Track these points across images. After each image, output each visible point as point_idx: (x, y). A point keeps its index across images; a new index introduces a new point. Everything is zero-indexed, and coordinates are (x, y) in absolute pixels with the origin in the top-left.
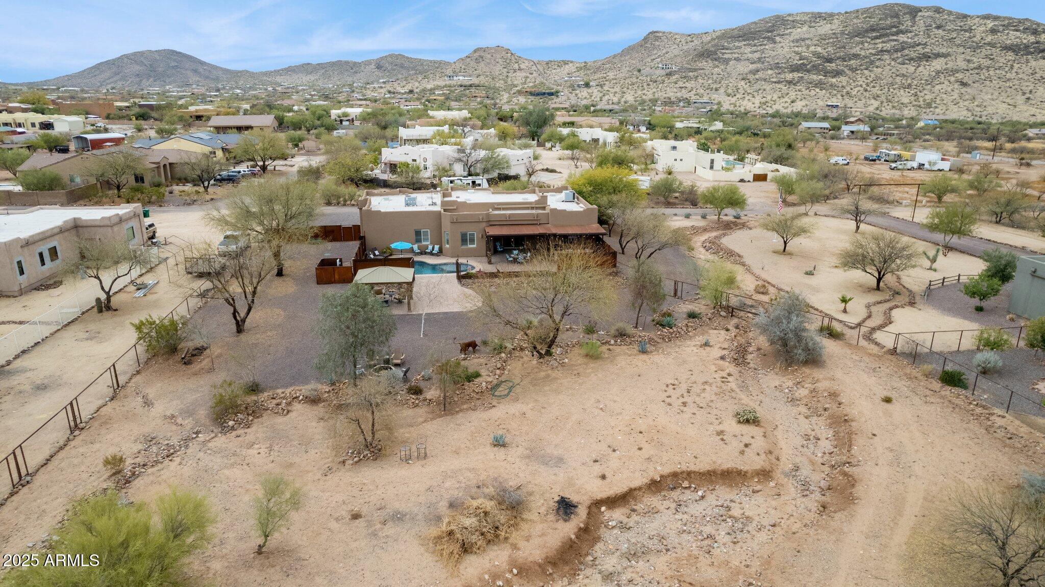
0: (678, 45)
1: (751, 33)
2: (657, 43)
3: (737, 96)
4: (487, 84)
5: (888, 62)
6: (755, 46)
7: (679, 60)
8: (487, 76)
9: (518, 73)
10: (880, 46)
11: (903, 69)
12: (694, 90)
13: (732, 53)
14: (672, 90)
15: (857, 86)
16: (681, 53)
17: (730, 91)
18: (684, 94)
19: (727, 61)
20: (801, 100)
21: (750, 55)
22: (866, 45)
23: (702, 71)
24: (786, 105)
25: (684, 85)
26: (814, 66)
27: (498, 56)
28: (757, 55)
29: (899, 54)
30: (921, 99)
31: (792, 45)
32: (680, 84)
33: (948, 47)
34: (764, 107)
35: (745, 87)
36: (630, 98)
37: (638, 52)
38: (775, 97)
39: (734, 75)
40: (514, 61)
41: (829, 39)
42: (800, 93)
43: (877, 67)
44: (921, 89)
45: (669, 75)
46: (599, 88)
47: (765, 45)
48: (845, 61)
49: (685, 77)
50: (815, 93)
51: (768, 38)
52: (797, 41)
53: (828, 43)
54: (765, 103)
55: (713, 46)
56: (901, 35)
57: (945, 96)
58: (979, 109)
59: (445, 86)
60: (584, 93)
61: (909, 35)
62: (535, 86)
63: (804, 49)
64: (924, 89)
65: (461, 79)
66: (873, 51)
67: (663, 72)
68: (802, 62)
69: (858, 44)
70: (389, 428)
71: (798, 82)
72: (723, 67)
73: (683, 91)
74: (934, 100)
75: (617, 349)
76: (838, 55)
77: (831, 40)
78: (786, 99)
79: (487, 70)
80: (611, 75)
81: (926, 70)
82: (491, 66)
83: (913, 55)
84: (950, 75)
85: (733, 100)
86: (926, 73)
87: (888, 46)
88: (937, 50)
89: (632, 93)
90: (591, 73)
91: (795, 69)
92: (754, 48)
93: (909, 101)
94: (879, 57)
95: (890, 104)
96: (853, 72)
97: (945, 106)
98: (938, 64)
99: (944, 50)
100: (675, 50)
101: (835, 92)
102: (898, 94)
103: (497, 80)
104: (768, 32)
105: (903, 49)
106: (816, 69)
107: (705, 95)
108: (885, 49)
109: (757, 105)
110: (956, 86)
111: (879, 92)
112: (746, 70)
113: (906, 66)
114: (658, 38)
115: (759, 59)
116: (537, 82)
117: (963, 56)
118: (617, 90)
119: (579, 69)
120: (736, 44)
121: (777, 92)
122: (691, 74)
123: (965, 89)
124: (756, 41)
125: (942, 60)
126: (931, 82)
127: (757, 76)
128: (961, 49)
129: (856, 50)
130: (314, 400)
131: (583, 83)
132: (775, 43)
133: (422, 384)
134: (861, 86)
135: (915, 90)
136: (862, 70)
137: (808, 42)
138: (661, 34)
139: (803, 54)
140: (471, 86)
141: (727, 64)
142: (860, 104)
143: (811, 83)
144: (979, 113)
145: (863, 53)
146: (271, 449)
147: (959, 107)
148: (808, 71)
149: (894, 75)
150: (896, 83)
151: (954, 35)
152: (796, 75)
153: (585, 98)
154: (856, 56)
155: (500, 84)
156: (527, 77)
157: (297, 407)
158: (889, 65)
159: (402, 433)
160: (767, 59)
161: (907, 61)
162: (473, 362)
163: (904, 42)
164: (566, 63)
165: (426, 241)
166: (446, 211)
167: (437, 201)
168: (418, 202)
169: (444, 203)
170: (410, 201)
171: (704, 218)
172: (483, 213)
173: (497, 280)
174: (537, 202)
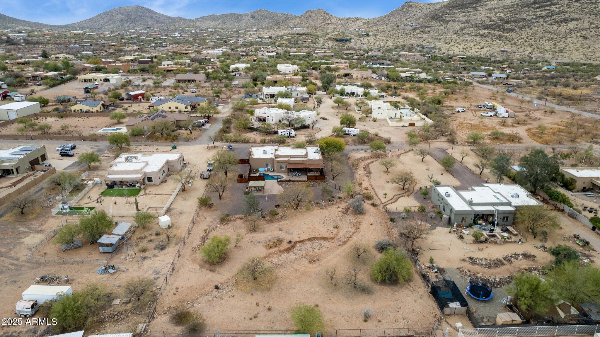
0: (421, 10)
1: (464, 4)
2: (410, 9)
3: (451, 44)
4: (312, 33)
5: (542, 23)
6: (465, 12)
7: (421, 20)
8: (312, 28)
9: (330, 26)
10: (539, 13)
11: (550, 28)
12: (427, 39)
13: (451, 17)
14: (414, 39)
15: (521, 38)
16: (423, 15)
17: (447, 41)
18: (421, 42)
19: (447, 22)
20: (487, 47)
21: (461, 18)
22: (531, 12)
23: (433, 28)
24: (478, 50)
25: (422, 36)
26: (497, 26)
27: (320, 15)
28: (465, 18)
29: (550, 18)
30: (557, 47)
31: (487, 12)
32: (420, 36)
33: (580, 14)
34: (465, 51)
35: (456, 38)
36: (390, 44)
37: (398, 15)
38: (472, 44)
39: (451, 31)
40: (328, 18)
41: (509, 8)
42: (486, 42)
43: (535, 27)
44: (559, 40)
45: (414, 29)
46: (374, 37)
47: (471, 12)
48: (517, 23)
49: (423, 31)
50: (496, 43)
51: (473, 8)
52: (490, 9)
53: (508, 11)
54: (465, 49)
55: (441, 12)
56: (553, 6)
57: (572, 45)
58: (591, 54)
59: (289, 34)
60: (365, 40)
61: (558, 6)
62: (339, 34)
63: (493, 15)
64: (560, 41)
65: (298, 29)
66: (534, 17)
67: (411, 28)
68: (491, 23)
69: (526, 12)
70: (258, 226)
71: (487, 36)
72: (445, 25)
73: (421, 40)
74: (564, 48)
75: (315, 207)
76: (512, 19)
77: (510, 9)
78: (479, 46)
79: (312, 23)
80: (382, 28)
81: (564, 29)
82: (315, 21)
83: (558, 19)
84: (578, 32)
85: (448, 46)
86: (564, 30)
87: (543, 13)
88: (573, 16)
89: (392, 40)
90: (371, 27)
91: (486, 27)
92: (464, 14)
93: (549, 48)
94: (537, 20)
95: (538, 50)
96: (520, 29)
97: (570, 52)
98: (572, 25)
99: (577, 16)
100: (419, 14)
101: (508, 42)
102: (545, 44)
103: (318, 30)
104: (474, 4)
105: (552, 15)
106: (498, 27)
107: (433, 42)
108: (541, 15)
109: (461, 50)
110: (580, 39)
111: (533, 43)
112: (458, 28)
113: (552, 26)
114: (410, 6)
115: (467, 21)
116: (340, 31)
117: (588, 20)
118: (384, 38)
119: (365, 24)
120: (454, 11)
121: (474, 42)
122: (426, 29)
123: (585, 41)
124: (466, 10)
125: (575, 22)
126: (565, 36)
127: (464, 32)
128: (588, 15)
129: (524, 16)
130: (241, 219)
131: (365, 33)
132: (477, 10)
133: (265, 216)
134: (523, 38)
135: (555, 42)
136: (525, 28)
137: (496, 10)
138: (412, 4)
139: (492, 18)
140: (303, 34)
141: (448, 23)
142: (521, 50)
143: (494, 36)
144: (590, 57)
145: (528, 18)
146: (234, 229)
147: (579, 53)
148: (494, 29)
149: (544, 32)
150: (545, 37)
151: (585, 6)
152: (487, 31)
153: (366, 43)
154: (523, 20)
155: (319, 33)
156: (335, 28)
157: (238, 220)
158: (542, 25)
159: (260, 227)
160: (471, 21)
161: (553, 23)
162: (278, 210)
163: (553, 11)
164: (357, 19)
165: (269, 167)
166: (276, 158)
167: (273, 152)
168: (267, 152)
169: (275, 155)
170: (265, 152)
171: (372, 152)
172: (287, 159)
173: (289, 183)
174: (304, 155)
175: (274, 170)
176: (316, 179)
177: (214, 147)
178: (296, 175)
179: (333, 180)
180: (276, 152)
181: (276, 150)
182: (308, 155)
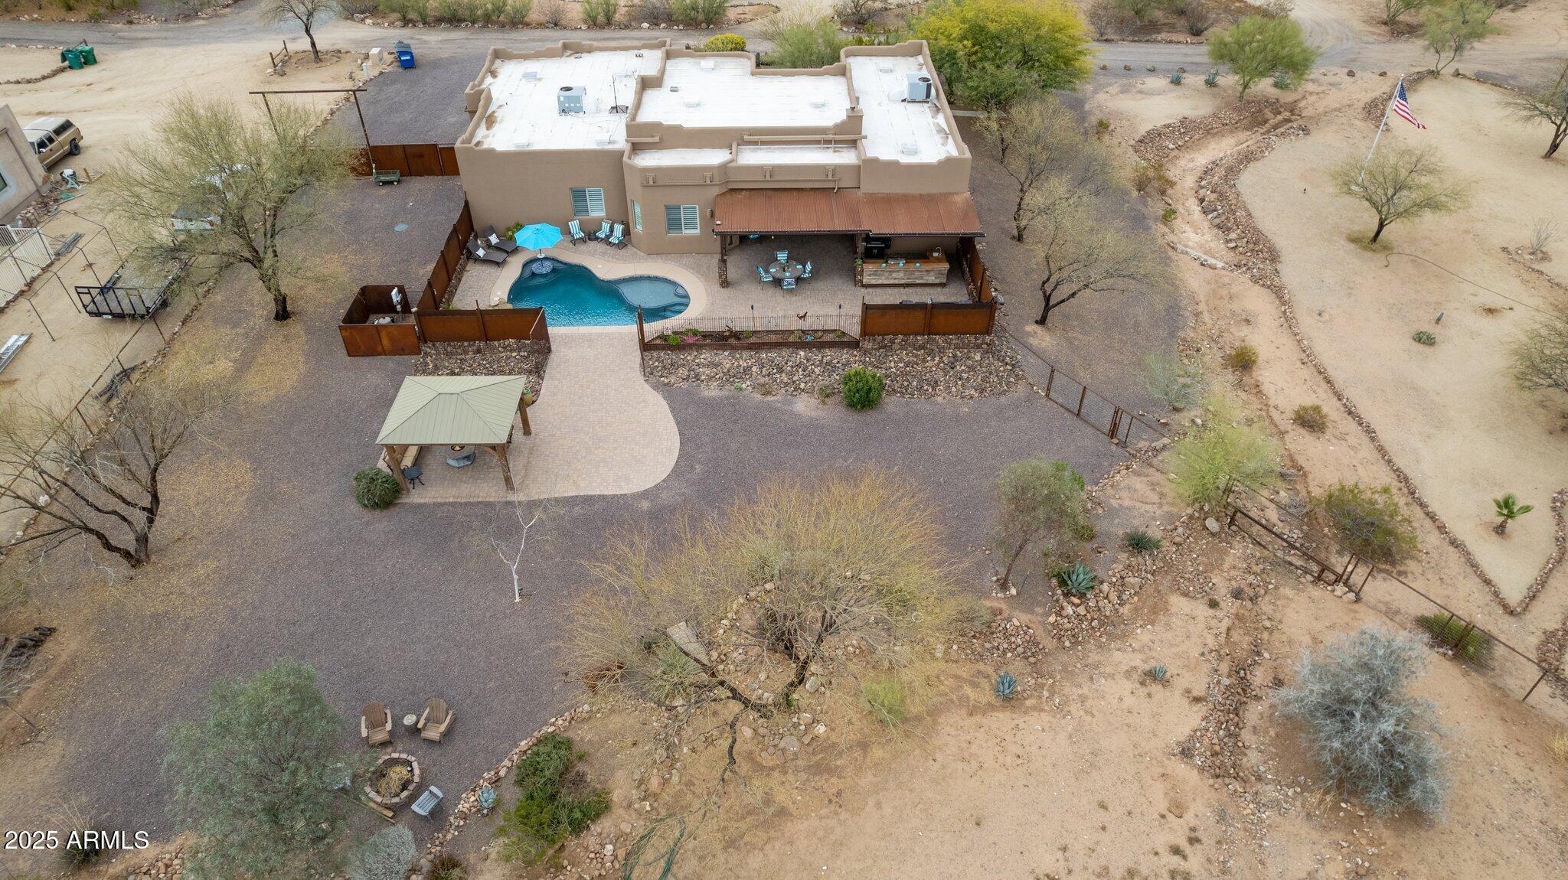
165: (597, 211)
166: (636, 148)
167: (627, 98)
168: (587, 103)
169: (633, 129)
170: (570, 103)
171: (1211, 83)
172: (714, 157)
173: (725, 359)
174: (839, 128)
175: (627, 232)
176: (929, 330)
177: (316, 55)
178: (777, 282)
179: (1042, 321)
180: (650, 95)
181: (647, 84)
182: (867, 127)
